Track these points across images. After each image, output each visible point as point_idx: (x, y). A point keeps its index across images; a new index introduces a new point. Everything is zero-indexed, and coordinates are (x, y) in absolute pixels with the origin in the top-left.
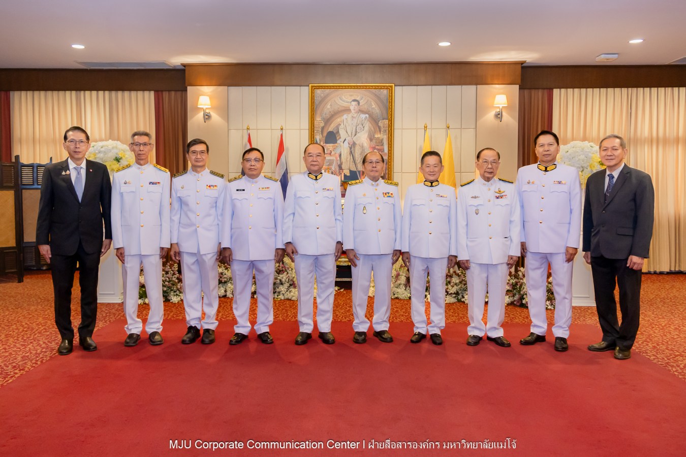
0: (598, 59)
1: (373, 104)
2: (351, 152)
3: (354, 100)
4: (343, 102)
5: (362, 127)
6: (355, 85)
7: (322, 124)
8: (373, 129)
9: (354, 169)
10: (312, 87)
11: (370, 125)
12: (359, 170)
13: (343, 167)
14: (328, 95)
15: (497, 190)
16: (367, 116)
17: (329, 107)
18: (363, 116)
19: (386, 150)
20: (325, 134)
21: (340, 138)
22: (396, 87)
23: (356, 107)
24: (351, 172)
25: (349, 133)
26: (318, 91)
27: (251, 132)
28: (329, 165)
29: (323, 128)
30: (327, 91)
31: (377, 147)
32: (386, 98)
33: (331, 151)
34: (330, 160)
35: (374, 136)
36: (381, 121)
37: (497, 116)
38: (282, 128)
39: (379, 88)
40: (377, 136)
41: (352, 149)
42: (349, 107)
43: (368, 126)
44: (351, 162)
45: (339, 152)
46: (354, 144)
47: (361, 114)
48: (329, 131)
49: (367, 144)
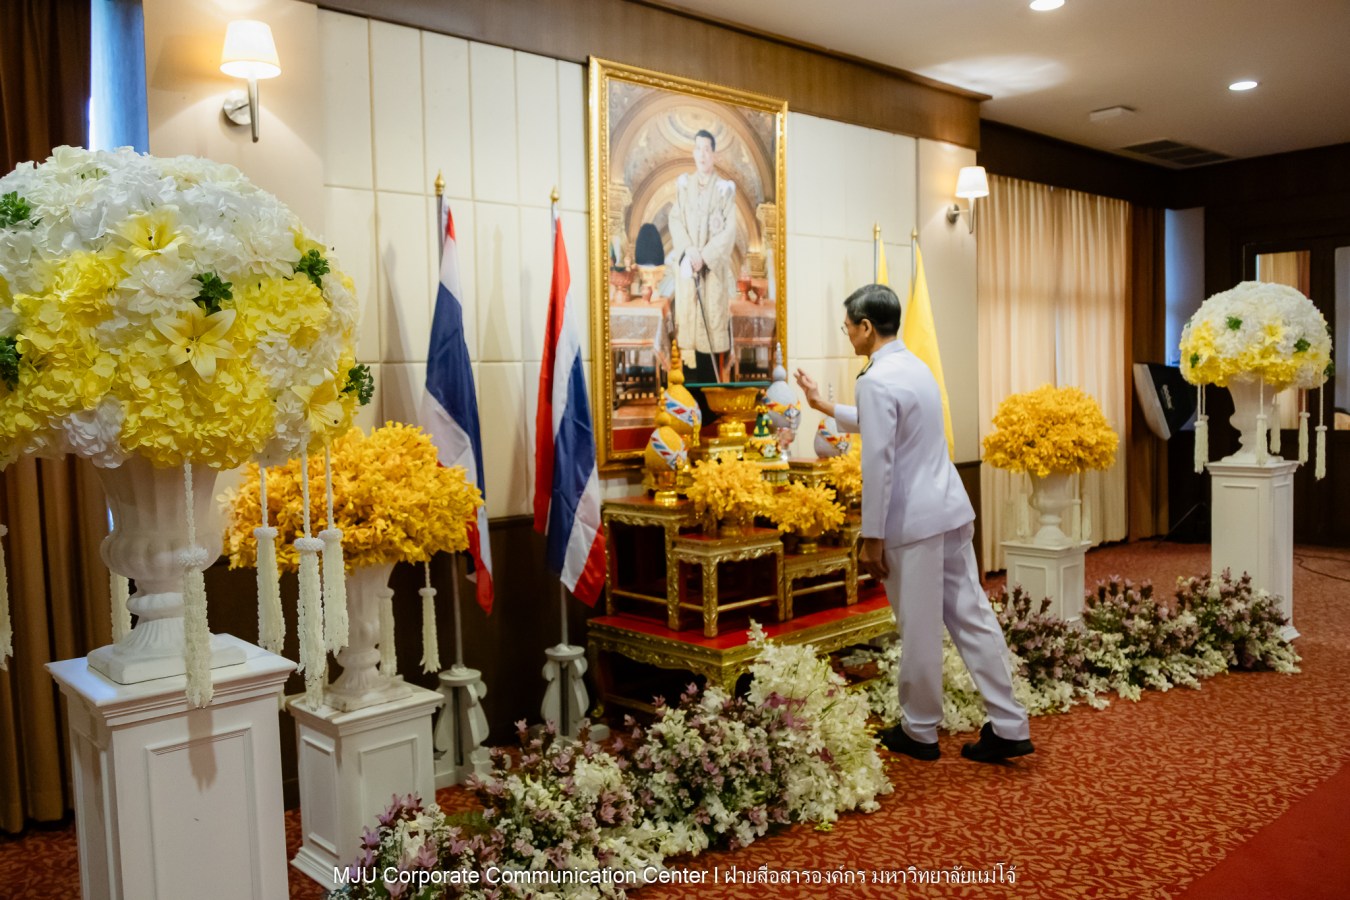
1: (744, 152)
2: (698, 293)
3: (704, 134)
4: (677, 134)
5: (721, 219)
6: (704, 84)
7: (627, 200)
8: (744, 226)
10: (602, 66)
11: (739, 215)
12: (718, 350)
13: (679, 341)
14: (639, 105)
16: (732, 184)
17: (642, 143)
19: (772, 293)
20: (635, 233)
23: (707, 155)
24: (701, 357)
25: (693, 234)
26: (616, 87)
28: (646, 335)
29: (629, 212)
30: (639, 90)
31: (755, 283)
32: (770, 139)
33: (650, 288)
34: (648, 318)
35: (747, 247)
36: (760, 206)
37: (952, 220)
38: (556, 195)
39: (757, 107)
40: (755, 248)
41: (701, 286)
42: (691, 153)
43: (734, 215)
44: (699, 325)
45: (668, 294)
46: (704, 270)
47: (719, 179)
48: (644, 222)
49: (733, 272)
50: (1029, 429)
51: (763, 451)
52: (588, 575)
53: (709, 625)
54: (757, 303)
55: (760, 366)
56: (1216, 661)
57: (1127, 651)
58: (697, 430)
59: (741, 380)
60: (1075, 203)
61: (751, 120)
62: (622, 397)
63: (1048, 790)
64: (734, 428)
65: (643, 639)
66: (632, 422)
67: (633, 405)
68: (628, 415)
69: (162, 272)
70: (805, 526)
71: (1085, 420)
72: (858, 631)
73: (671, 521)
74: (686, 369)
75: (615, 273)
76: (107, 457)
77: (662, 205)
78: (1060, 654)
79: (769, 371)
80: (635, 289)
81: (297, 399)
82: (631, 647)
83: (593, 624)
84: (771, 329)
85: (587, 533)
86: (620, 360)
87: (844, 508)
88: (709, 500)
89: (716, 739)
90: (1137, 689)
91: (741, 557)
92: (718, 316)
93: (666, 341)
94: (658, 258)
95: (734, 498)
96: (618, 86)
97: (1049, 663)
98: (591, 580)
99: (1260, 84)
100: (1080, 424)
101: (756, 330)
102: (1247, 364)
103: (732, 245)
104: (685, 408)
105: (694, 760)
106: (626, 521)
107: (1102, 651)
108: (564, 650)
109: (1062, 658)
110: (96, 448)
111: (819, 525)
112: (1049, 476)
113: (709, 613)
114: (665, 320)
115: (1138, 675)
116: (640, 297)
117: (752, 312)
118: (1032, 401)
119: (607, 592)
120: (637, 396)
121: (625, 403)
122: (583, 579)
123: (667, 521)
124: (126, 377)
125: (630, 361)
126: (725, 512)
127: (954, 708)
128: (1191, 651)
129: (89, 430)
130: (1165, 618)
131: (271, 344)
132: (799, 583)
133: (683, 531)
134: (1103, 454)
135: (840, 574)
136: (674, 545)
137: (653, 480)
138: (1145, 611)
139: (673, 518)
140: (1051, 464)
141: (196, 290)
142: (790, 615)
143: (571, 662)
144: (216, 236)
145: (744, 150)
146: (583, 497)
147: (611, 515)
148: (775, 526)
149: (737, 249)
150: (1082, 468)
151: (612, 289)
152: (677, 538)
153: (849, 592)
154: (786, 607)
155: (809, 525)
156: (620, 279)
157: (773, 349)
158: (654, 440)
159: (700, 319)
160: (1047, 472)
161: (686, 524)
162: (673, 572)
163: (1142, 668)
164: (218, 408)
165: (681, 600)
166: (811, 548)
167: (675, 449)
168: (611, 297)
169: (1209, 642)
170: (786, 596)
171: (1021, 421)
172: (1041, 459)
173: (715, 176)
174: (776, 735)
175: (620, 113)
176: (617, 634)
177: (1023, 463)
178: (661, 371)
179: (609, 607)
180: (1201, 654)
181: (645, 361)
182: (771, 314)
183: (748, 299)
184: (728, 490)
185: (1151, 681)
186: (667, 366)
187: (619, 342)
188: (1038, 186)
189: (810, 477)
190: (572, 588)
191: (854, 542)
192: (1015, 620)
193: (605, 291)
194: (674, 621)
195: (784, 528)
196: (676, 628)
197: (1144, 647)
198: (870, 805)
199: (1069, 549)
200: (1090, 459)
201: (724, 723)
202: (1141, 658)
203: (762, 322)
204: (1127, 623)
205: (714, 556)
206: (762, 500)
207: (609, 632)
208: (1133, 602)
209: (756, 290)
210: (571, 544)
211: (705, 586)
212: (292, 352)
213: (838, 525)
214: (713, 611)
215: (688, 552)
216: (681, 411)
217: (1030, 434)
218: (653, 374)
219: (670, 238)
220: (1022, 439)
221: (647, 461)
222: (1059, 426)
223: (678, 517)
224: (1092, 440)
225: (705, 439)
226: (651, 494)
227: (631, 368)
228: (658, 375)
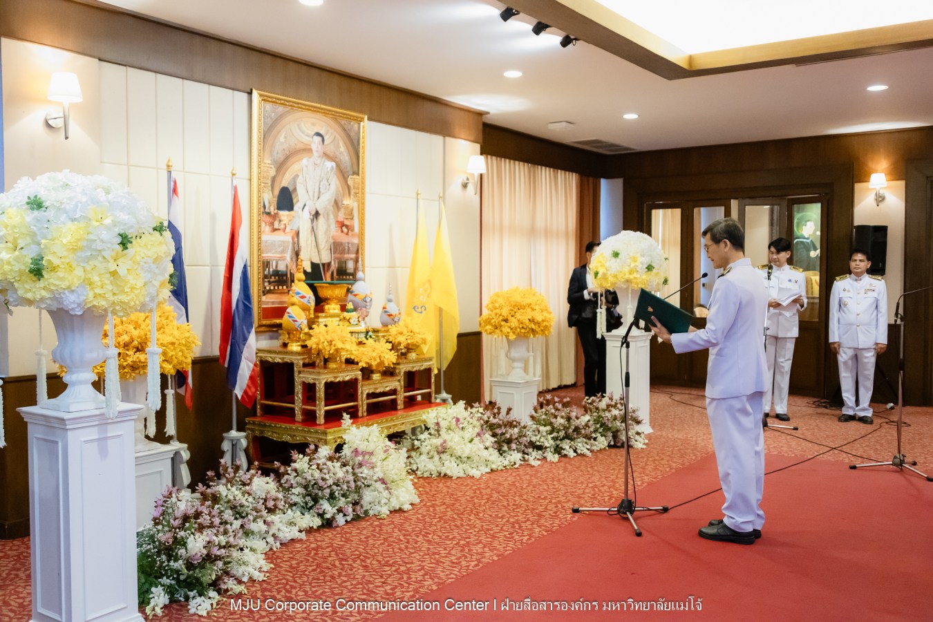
1: (341, 145)
2: (313, 228)
3: (318, 134)
4: (302, 135)
5: (327, 184)
6: (319, 105)
7: (272, 172)
8: (340, 189)
9: (316, 261)
10: (259, 95)
11: (338, 182)
12: (324, 262)
13: (302, 256)
14: (280, 117)
16: (334, 164)
17: (282, 139)
18: (330, 165)
19: (356, 228)
20: (277, 192)
21: (298, 201)
23: (320, 147)
24: (314, 266)
25: (311, 193)
26: (267, 107)
28: (283, 252)
29: (274, 180)
30: (281, 109)
31: (347, 222)
32: (357, 137)
33: (285, 224)
34: (284, 242)
35: (342, 201)
36: (350, 176)
37: (465, 186)
38: (234, 172)
39: (349, 118)
40: (347, 202)
41: (314, 224)
42: (310, 145)
43: (335, 182)
44: (313, 247)
45: (295, 228)
46: (317, 214)
47: (326, 160)
48: (282, 186)
49: (334, 216)
50: (505, 312)
51: (350, 321)
52: (248, 389)
53: (320, 417)
54: (347, 234)
55: (348, 271)
56: (602, 442)
57: (552, 436)
58: (312, 308)
59: (337, 280)
60: (544, 174)
61: (345, 126)
62: (268, 288)
63: (499, 499)
64: (333, 308)
65: (280, 427)
66: (273, 303)
67: (273, 293)
68: (271, 298)
69: (105, 232)
70: (374, 363)
71: (537, 307)
72: (403, 423)
73: (298, 359)
74: (305, 272)
75: (265, 215)
76: (77, 310)
77: (293, 176)
78: (514, 437)
79: (354, 275)
80: (276, 225)
81: (154, 286)
82: (273, 432)
83: (249, 421)
84: (355, 249)
85: (248, 366)
86: (267, 267)
87: (396, 354)
88: (320, 347)
89: (325, 471)
90: (557, 456)
91: (338, 380)
92: (324, 241)
93: (294, 256)
94: (290, 208)
95: (334, 346)
96: (269, 106)
97: (509, 442)
98: (250, 394)
99: (639, 116)
100: (533, 310)
101: (347, 250)
102: (622, 277)
103: (333, 200)
104: (306, 295)
105: (314, 482)
106: (270, 360)
107: (539, 436)
108: (234, 433)
109: (517, 439)
110: (73, 306)
111: (382, 363)
112: (515, 339)
113: (320, 410)
114: (294, 243)
115: (558, 450)
116: (279, 229)
117: (344, 239)
118: (507, 295)
119: (258, 402)
120: (276, 288)
121: (270, 292)
122: (245, 392)
123: (295, 359)
124: (90, 276)
125: (272, 268)
126: (329, 354)
127: (456, 465)
128: (588, 437)
129: (72, 298)
130: (574, 418)
131: (145, 263)
132: (369, 396)
133: (305, 365)
134: (546, 326)
135: (394, 392)
136: (300, 372)
137: (287, 336)
138: (563, 414)
139: (299, 358)
140: (516, 332)
141: (119, 240)
142: (365, 414)
143: (239, 440)
144: (124, 217)
145: (341, 144)
146: (246, 345)
147: (261, 357)
148: (357, 363)
149: (336, 202)
150: (534, 335)
151: (263, 224)
152: (302, 369)
153: (399, 402)
154: (362, 410)
155: (376, 363)
156: (268, 219)
157: (356, 261)
158: (288, 313)
159: (314, 243)
160: (514, 337)
161: (307, 361)
162: (298, 389)
163: (560, 446)
164: (126, 290)
165: (303, 404)
166: (376, 377)
167: (300, 319)
168: (262, 230)
169: (600, 433)
170: (363, 403)
171: (501, 307)
172: (511, 329)
173: (324, 158)
174: (357, 471)
175: (269, 122)
176: (265, 426)
177: (501, 331)
178: (291, 273)
179: (258, 411)
180: (595, 439)
181: (282, 268)
182: (356, 241)
183: (342, 231)
184: (331, 341)
185: (565, 452)
186: (294, 270)
187: (266, 255)
188: (521, 163)
189: (377, 336)
190: (240, 397)
191: (402, 373)
192: (491, 418)
193: (260, 226)
194: (299, 417)
195: (363, 364)
196: (300, 420)
197: (562, 434)
198: (407, 507)
199: (527, 382)
200: (538, 330)
201: (329, 463)
202: (561, 440)
203: (350, 245)
204: (553, 420)
205: (321, 379)
206: (350, 348)
207: (259, 425)
208: (557, 409)
209: (347, 226)
210: (240, 372)
211: (318, 395)
212: (153, 266)
213: (393, 364)
214: (321, 409)
215: (309, 377)
216: (303, 297)
217: (505, 315)
218: (286, 275)
219: (297, 195)
220: (501, 318)
221: (283, 325)
222: (521, 310)
223: (302, 357)
224: (539, 318)
225: (317, 314)
226: (285, 345)
227: (273, 271)
228: (289, 276)
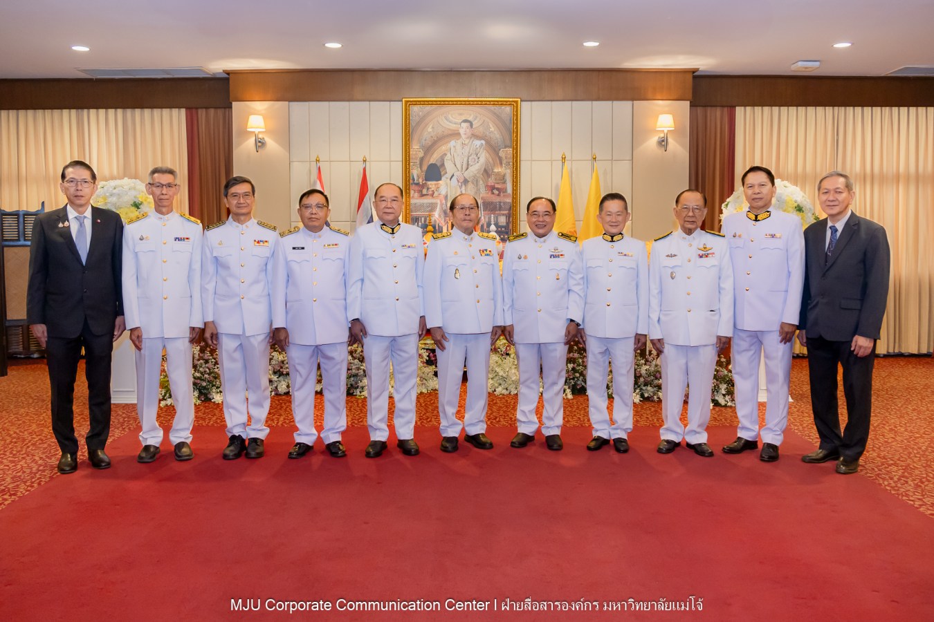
0: (794, 67)
1: (491, 126)
3: (465, 121)
4: (448, 123)
5: (476, 158)
6: (467, 99)
7: (421, 154)
8: (491, 160)
10: (407, 102)
11: (488, 155)
14: (428, 114)
15: (701, 247)
16: (483, 142)
17: (430, 129)
18: (478, 143)
19: (509, 190)
20: (425, 168)
21: (446, 173)
22: (523, 103)
23: (468, 130)
25: (459, 166)
26: (415, 109)
27: (320, 164)
29: (422, 160)
30: (428, 108)
31: (497, 186)
32: (508, 118)
34: (432, 203)
35: (493, 169)
36: (501, 150)
39: (500, 104)
40: (497, 170)
41: (463, 189)
42: (458, 130)
43: (484, 157)
45: (443, 193)
46: (465, 181)
47: (475, 140)
48: (430, 163)
49: (483, 181)
54: (498, 195)
61: (496, 111)
75: (414, 185)
80: (425, 192)
84: (508, 207)
96: (417, 108)
101: (498, 208)
103: (483, 169)
116: (428, 195)
117: (496, 199)
125: (421, 222)
149: (485, 171)
151: (412, 192)
156: (416, 188)
157: (509, 216)
168: (411, 195)
173: (473, 138)
175: (417, 119)
182: (509, 200)
183: (493, 193)
187: (414, 213)
193: (408, 193)
203: (502, 204)
209: (498, 189)
219: (445, 169)
228: (437, 228)
